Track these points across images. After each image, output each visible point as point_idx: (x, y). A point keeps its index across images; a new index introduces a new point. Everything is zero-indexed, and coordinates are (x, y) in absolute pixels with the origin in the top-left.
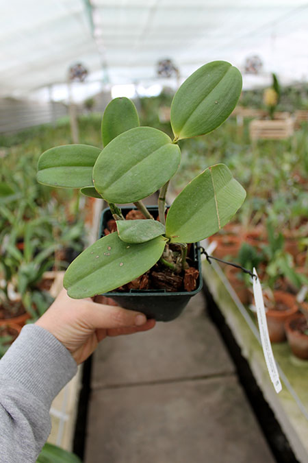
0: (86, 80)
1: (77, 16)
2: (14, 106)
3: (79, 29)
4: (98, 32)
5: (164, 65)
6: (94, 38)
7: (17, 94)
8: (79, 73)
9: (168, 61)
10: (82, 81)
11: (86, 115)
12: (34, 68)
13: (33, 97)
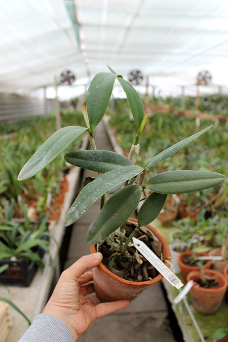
0: (73, 84)
1: (65, 31)
2: (19, 100)
3: (68, 42)
4: (83, 47)
5: (134, 76)
6: (81, 51)
7: (20, 92)
8: (68, 78)
9: (138, 72)
10: (70, 84)
11: (71, 110)
12: (33, 73)
13: (33, 94)
